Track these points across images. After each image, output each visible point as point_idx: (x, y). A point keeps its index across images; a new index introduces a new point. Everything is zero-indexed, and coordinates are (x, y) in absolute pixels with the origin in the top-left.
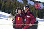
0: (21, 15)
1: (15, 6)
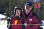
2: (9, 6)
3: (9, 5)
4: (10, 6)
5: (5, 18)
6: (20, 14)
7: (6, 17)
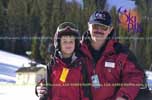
0: (74, 58)
1: (48, 21)
2: (41, 28)
3: (42, 24)
4: (44, 28)
5: (29, 66)
6: (75, 50)
7: (31, 64)
